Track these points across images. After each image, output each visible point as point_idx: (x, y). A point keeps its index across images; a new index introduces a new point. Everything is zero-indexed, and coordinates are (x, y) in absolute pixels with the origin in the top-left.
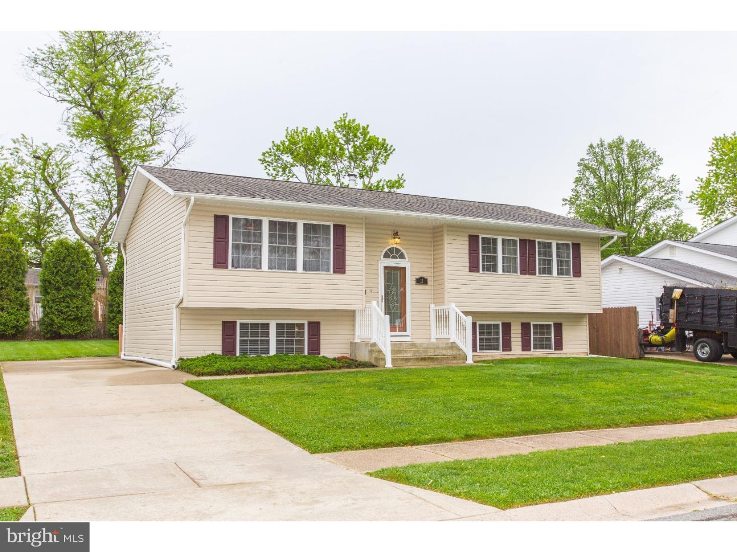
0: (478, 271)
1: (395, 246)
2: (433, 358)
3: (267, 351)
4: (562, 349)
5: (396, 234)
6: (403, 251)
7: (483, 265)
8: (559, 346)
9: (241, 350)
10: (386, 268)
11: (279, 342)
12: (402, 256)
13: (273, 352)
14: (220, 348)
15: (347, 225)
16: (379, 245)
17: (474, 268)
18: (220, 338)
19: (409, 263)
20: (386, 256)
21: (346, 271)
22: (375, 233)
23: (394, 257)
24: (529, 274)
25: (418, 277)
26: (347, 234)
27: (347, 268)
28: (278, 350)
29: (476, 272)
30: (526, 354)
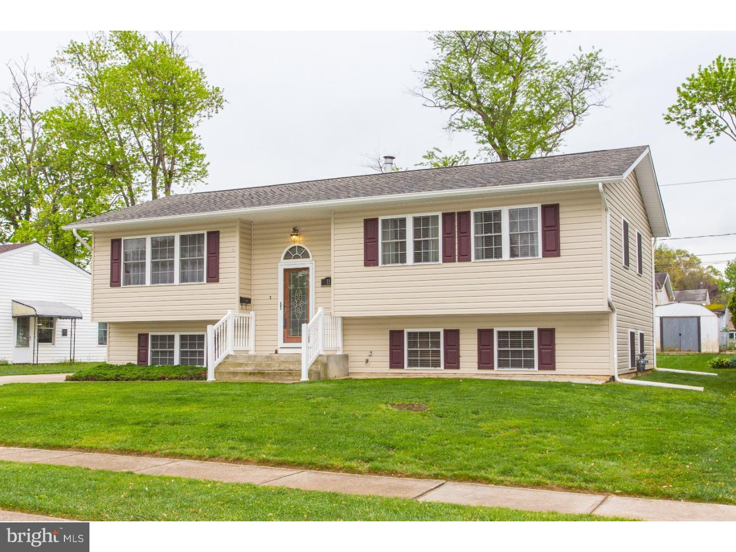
0: (377, 264)
1: (297, 244)
2: (264, 373)
3: (172, 361)
4: (554, 369)
5: (296, 231)
6: (306, 248)
7: (384, 256)
8: (548, 362)
9: (153, 360)
10: (286, 271)
11: (183, 353)
12: (306, 255)
13: (177, 362)
14: (136, 358)
15: (221, 231)
16: (276, 246)
17: (370, 259)
18: (136, 349)
19: (314, 262)
20: (287, 256)
21: (220, 280)
22: (265, 234)
23: (297, 257)
24: (459, 261)
25: (323, 278)
26: (221, 240)
27: (221, 276)
28: (182, 361)
29: (373, 266)
30: (486, 374)
